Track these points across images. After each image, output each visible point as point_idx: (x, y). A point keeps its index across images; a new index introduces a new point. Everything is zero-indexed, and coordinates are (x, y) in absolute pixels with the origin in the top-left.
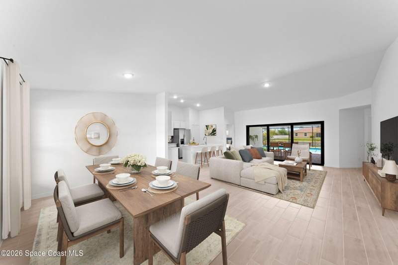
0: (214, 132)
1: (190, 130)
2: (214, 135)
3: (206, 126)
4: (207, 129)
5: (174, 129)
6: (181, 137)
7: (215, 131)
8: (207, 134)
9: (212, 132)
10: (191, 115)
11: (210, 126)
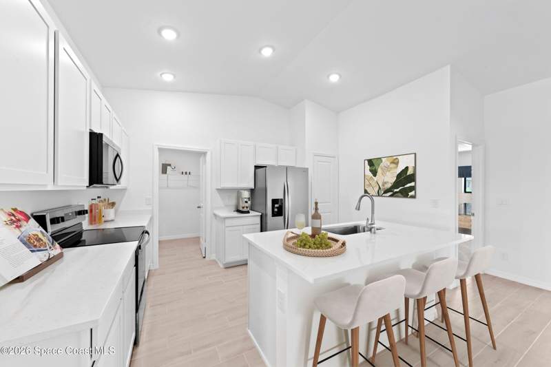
0: (404, 185)
1: (306, 170)
2: (405, 194)
3: (371, 162)
4: (374, 173)
5: (257, 167)
6: (274, 193)
7: (412, 178)
8: (373, 191)
9: (396, 185)
10: (311, 120)
11: (385, 162)
